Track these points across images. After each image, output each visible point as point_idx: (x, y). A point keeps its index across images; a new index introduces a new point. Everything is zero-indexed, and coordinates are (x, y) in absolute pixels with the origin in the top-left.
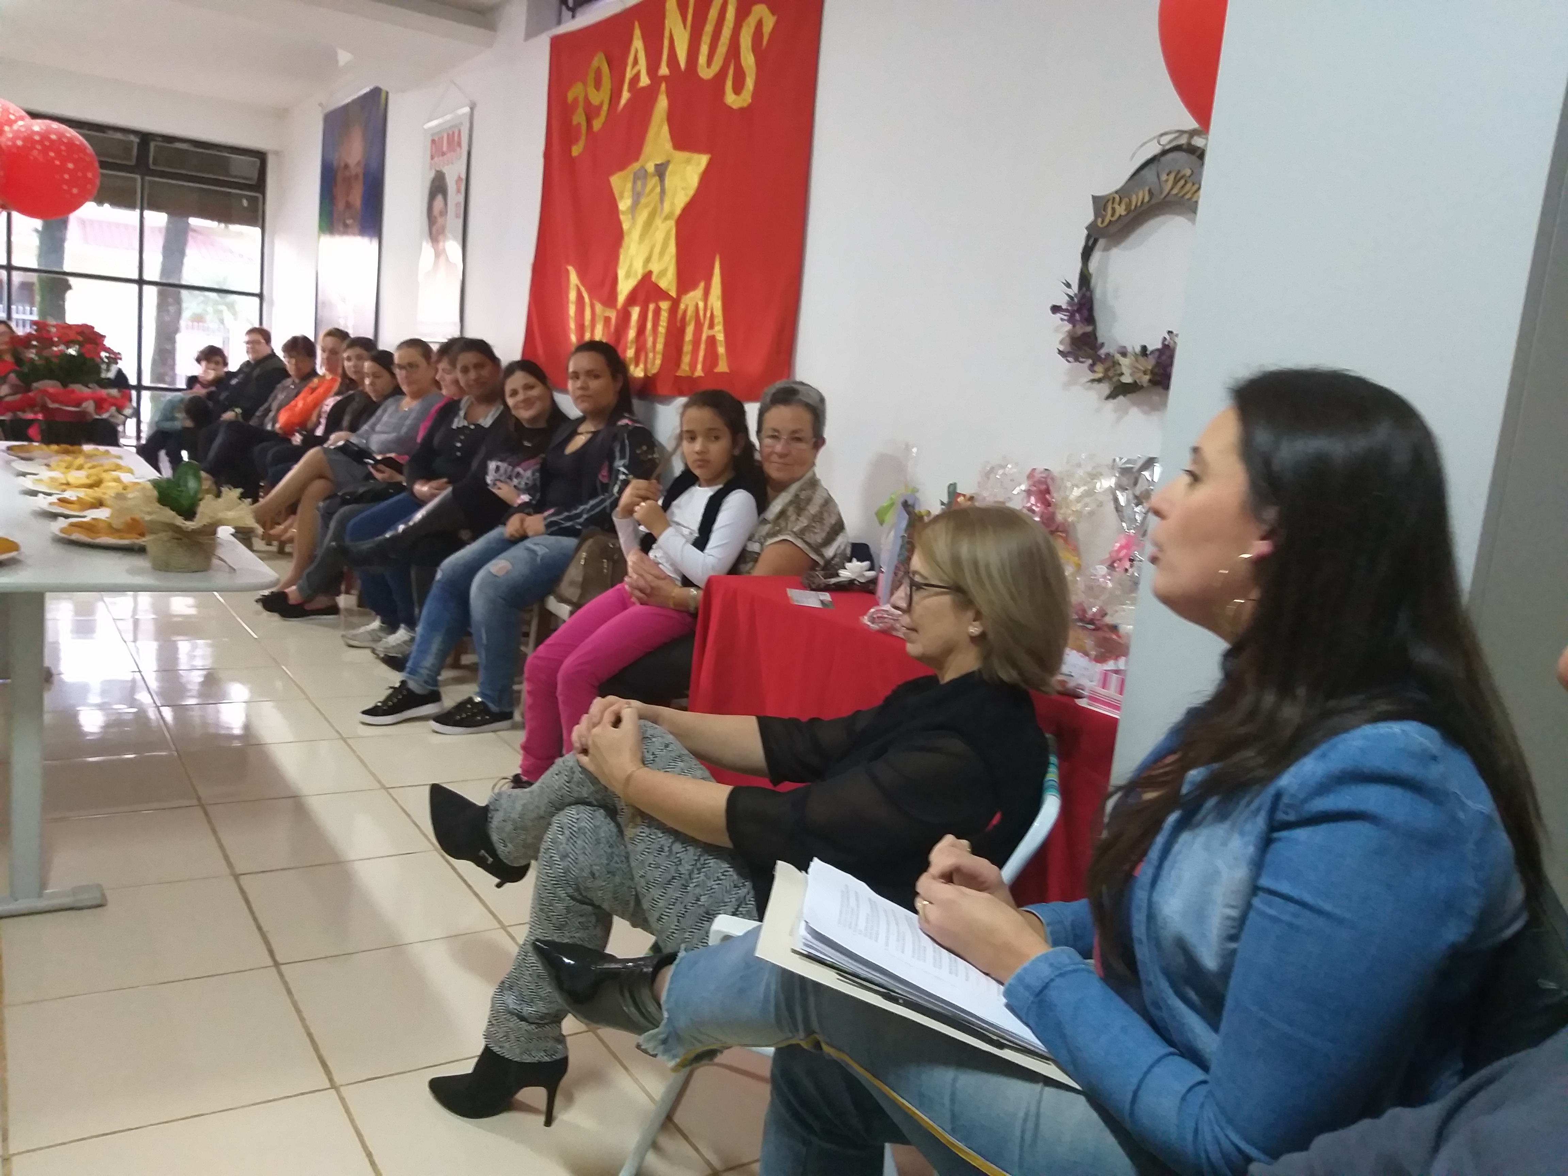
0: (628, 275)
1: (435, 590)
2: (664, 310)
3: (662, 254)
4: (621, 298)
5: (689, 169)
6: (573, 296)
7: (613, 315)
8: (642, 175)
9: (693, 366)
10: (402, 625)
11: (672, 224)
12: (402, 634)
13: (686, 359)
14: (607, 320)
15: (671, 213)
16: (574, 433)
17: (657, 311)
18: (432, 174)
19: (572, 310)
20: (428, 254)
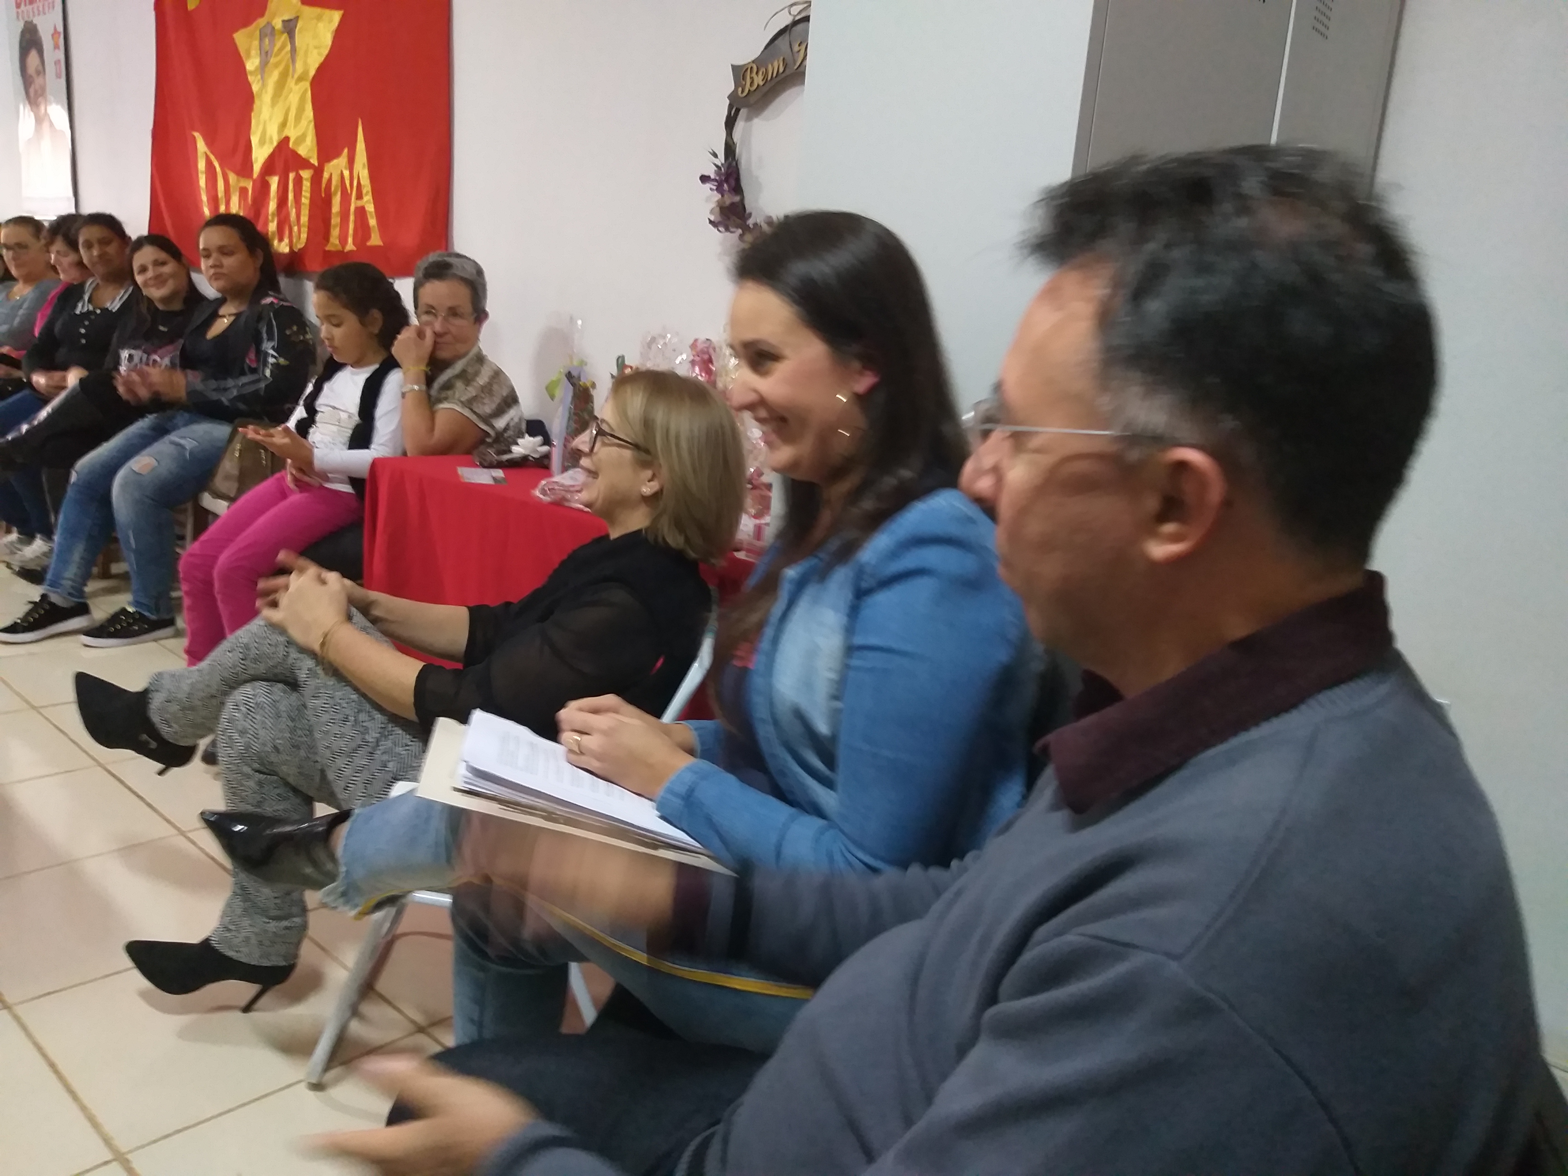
0: (262, 142)
1: (70, 493)
2: (306, 179)
3: (298, 118)
4: (257, 168)
5: (321, 25)
6: (202, 165)
7: (249, 185)
8: (268, 32)
9: (343, 240)
10: (39, 536)
11: (307, 85)
12: (39, 545)
13: (335, 233)
14: (243, 191)
15: (306, 72)
16: (214, 316)
17: (299, 181)
19: (202, 182)
20: (26, 117)
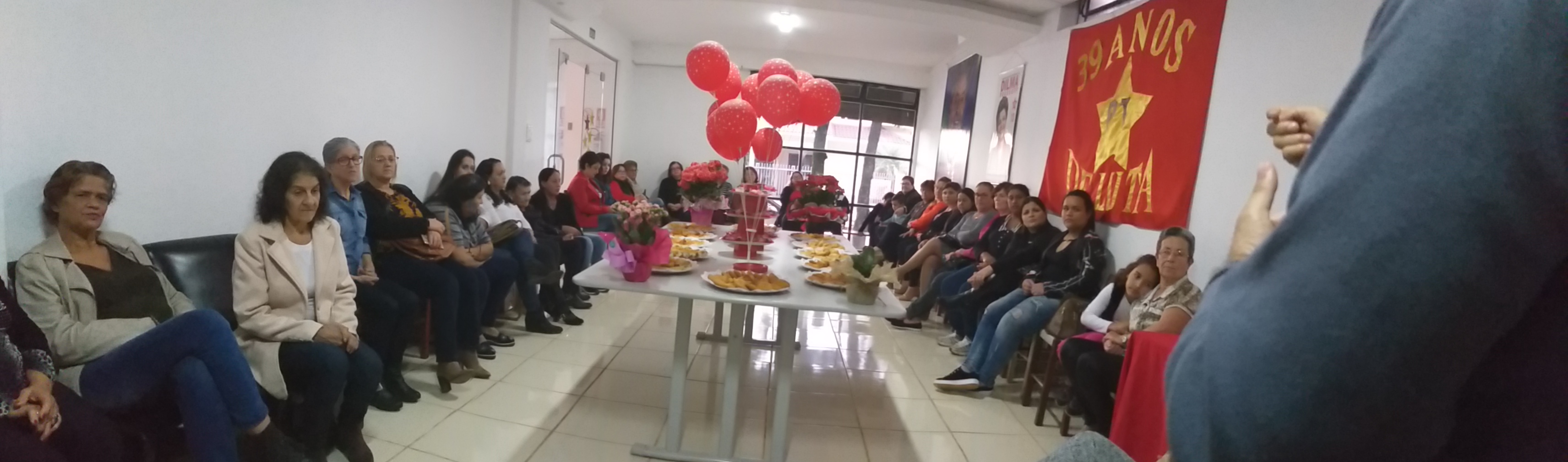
0: (1101, 156)
1: (983, 318)
2: (1119, 176)
3: (1121, 146)
4: (1096, 168)
5: (1141, 102)
6: (1070, 165)
7: (1091, 176)
8: (1114, 104)
9: (1132, 207)
10: (966, 337)
11: (1128, 130)
12: (965, 342)
13: (1129, 203)
14: (1088, 179)
15: (1129, 124)
16: (1061, 240)
17: (1115, 177)
18: (1001, 99)
19: (1069, 172)
20: (995, 139)
